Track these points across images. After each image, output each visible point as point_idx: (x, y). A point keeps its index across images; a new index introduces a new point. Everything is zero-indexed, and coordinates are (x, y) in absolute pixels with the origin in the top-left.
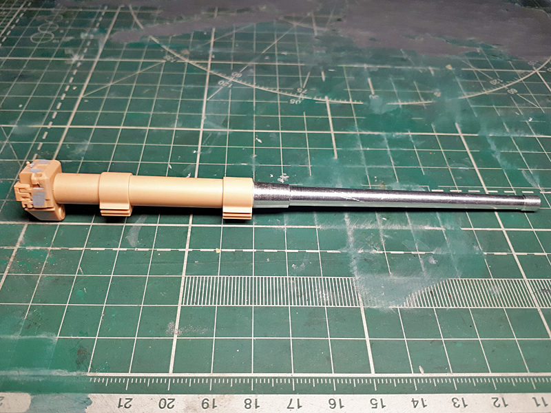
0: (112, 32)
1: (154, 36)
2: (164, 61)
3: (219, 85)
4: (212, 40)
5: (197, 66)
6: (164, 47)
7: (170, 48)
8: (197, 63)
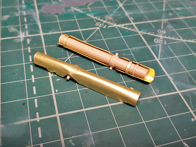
0: (39, 7)
1: (75, 7)
2: (98, 28)
3: (156, 44)
4: (121, 5)
5: (126, 28)
6: (89, 15)
7: (95, 16)
8: (125, 26)
